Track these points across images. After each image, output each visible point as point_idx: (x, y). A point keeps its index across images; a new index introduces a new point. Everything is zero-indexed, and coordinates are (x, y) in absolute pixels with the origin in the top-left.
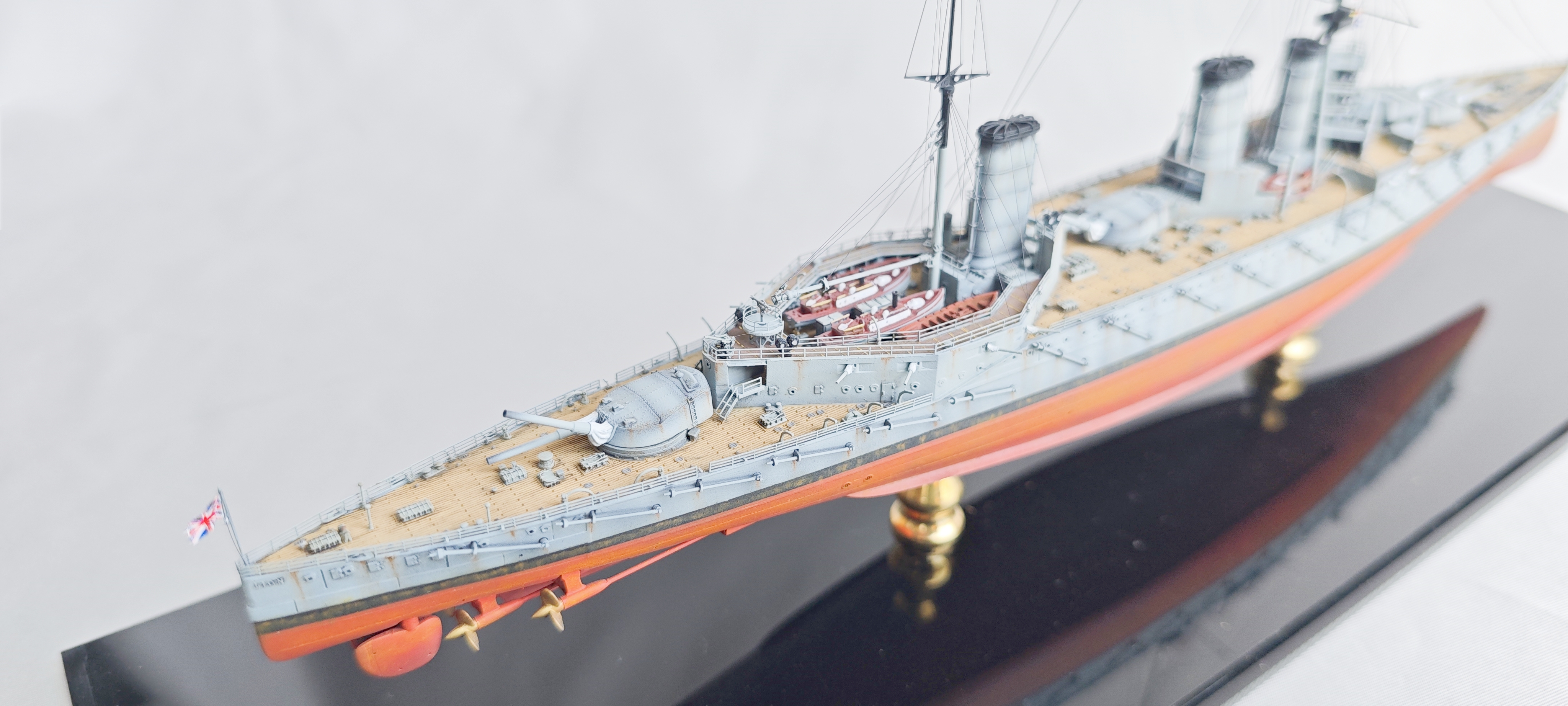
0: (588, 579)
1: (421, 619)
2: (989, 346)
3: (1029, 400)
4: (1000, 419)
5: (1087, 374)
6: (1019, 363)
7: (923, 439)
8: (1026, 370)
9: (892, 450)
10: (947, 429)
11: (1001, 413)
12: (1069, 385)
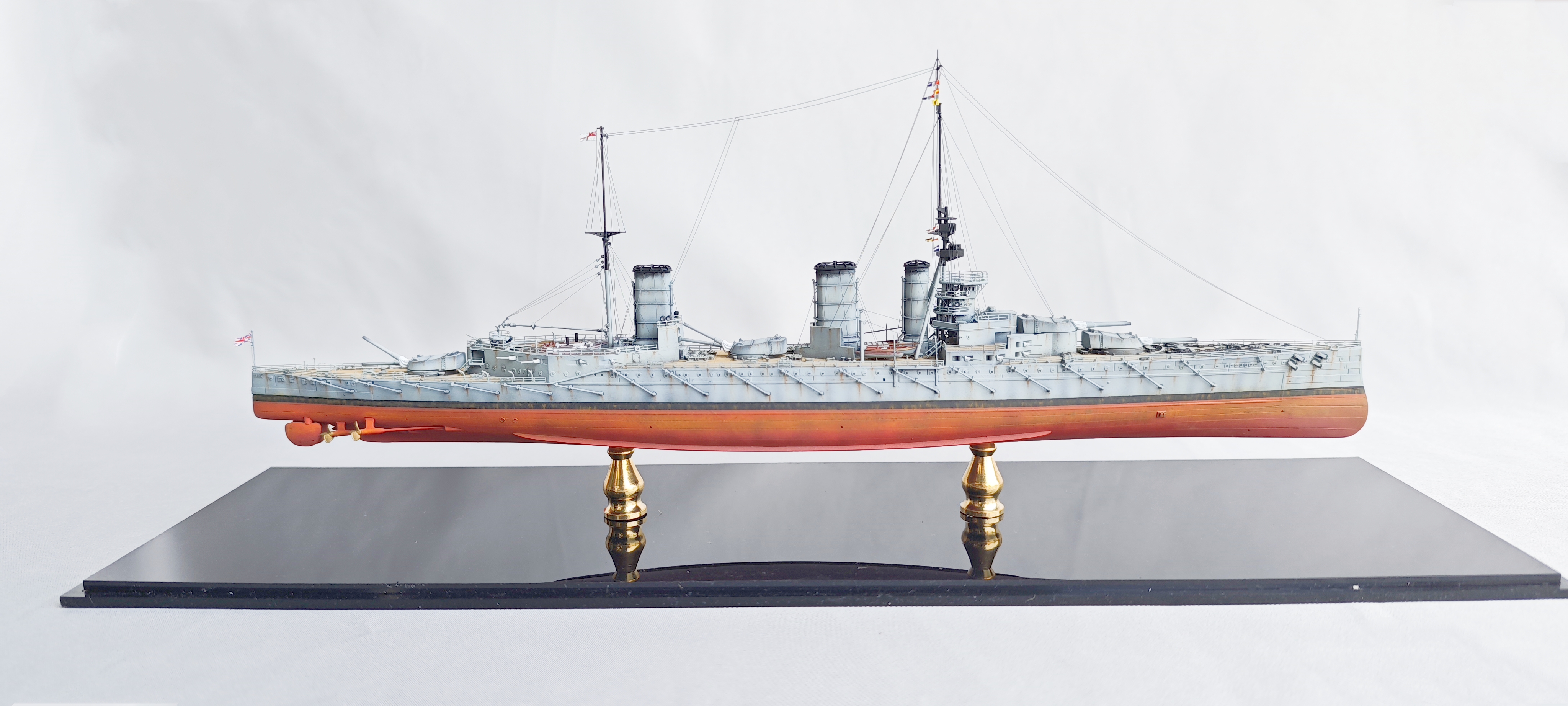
0: (376, 425)
1: (313, 422)
2: (581, 361)
3: (615, 406)
4: (595, 411)
5: (658, 403)
6: (604, 379)
7: (544, 406)
8: (609, 385)
9: (525, 405)
10: (560, 405)
11: (595, 407)
12: (644, 406)
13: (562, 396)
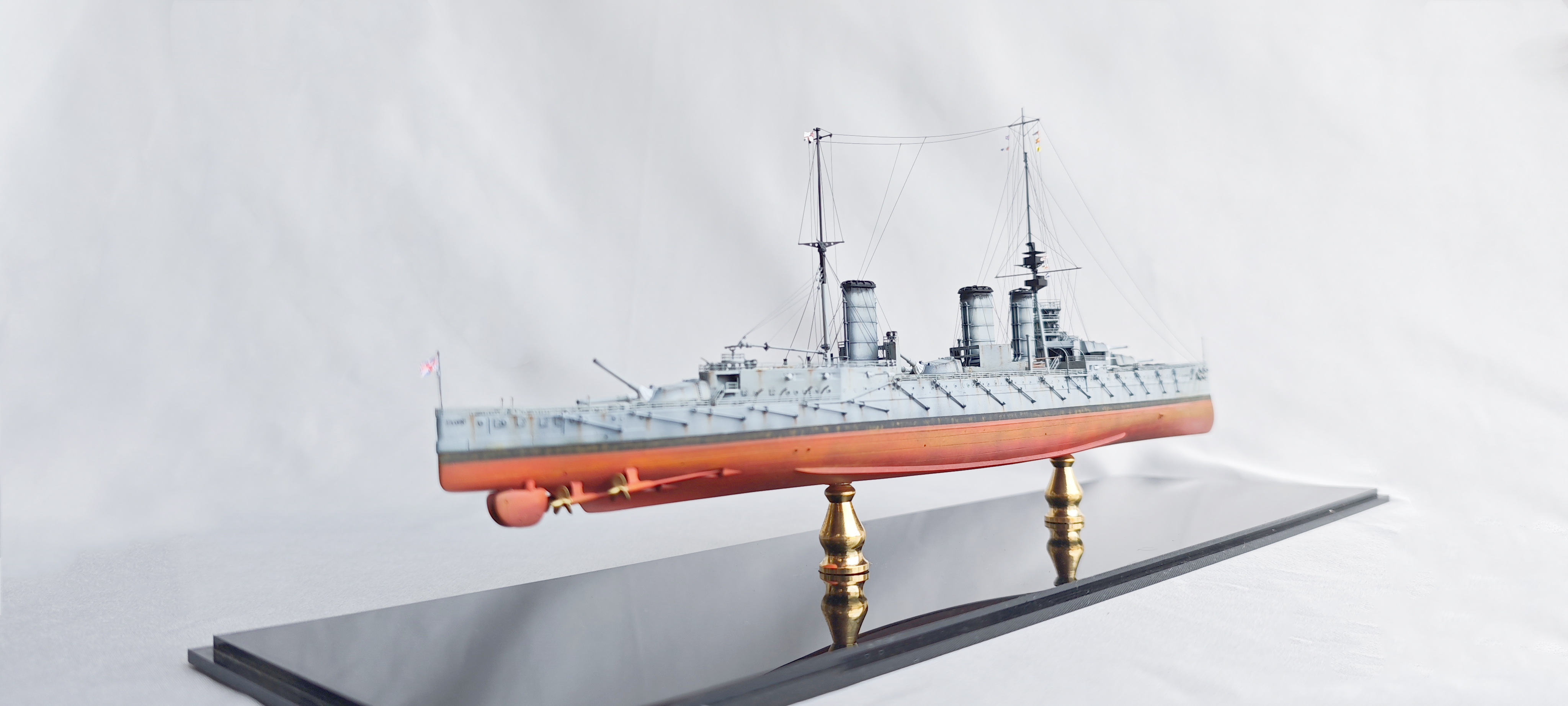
0: (641, 477)
3: (898, 423)
4: (883, 431)
5: (931, 418)
6: (889, 393)
7: (838, 428)
8: (892, 400)
9: (820, 430)
10: (852, 427)
11: (882, 427)
12: (920, 422)
13: (855, 416)
